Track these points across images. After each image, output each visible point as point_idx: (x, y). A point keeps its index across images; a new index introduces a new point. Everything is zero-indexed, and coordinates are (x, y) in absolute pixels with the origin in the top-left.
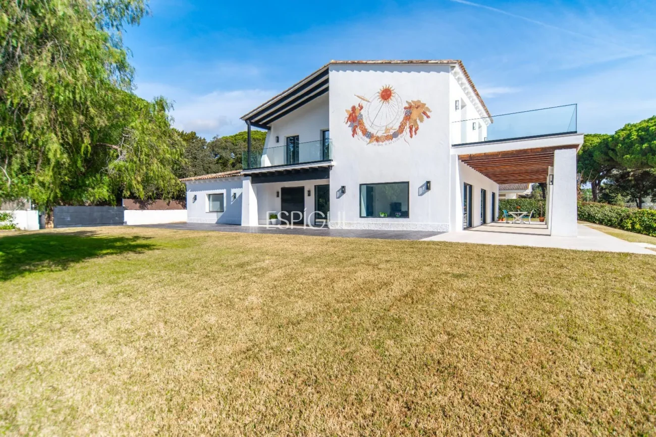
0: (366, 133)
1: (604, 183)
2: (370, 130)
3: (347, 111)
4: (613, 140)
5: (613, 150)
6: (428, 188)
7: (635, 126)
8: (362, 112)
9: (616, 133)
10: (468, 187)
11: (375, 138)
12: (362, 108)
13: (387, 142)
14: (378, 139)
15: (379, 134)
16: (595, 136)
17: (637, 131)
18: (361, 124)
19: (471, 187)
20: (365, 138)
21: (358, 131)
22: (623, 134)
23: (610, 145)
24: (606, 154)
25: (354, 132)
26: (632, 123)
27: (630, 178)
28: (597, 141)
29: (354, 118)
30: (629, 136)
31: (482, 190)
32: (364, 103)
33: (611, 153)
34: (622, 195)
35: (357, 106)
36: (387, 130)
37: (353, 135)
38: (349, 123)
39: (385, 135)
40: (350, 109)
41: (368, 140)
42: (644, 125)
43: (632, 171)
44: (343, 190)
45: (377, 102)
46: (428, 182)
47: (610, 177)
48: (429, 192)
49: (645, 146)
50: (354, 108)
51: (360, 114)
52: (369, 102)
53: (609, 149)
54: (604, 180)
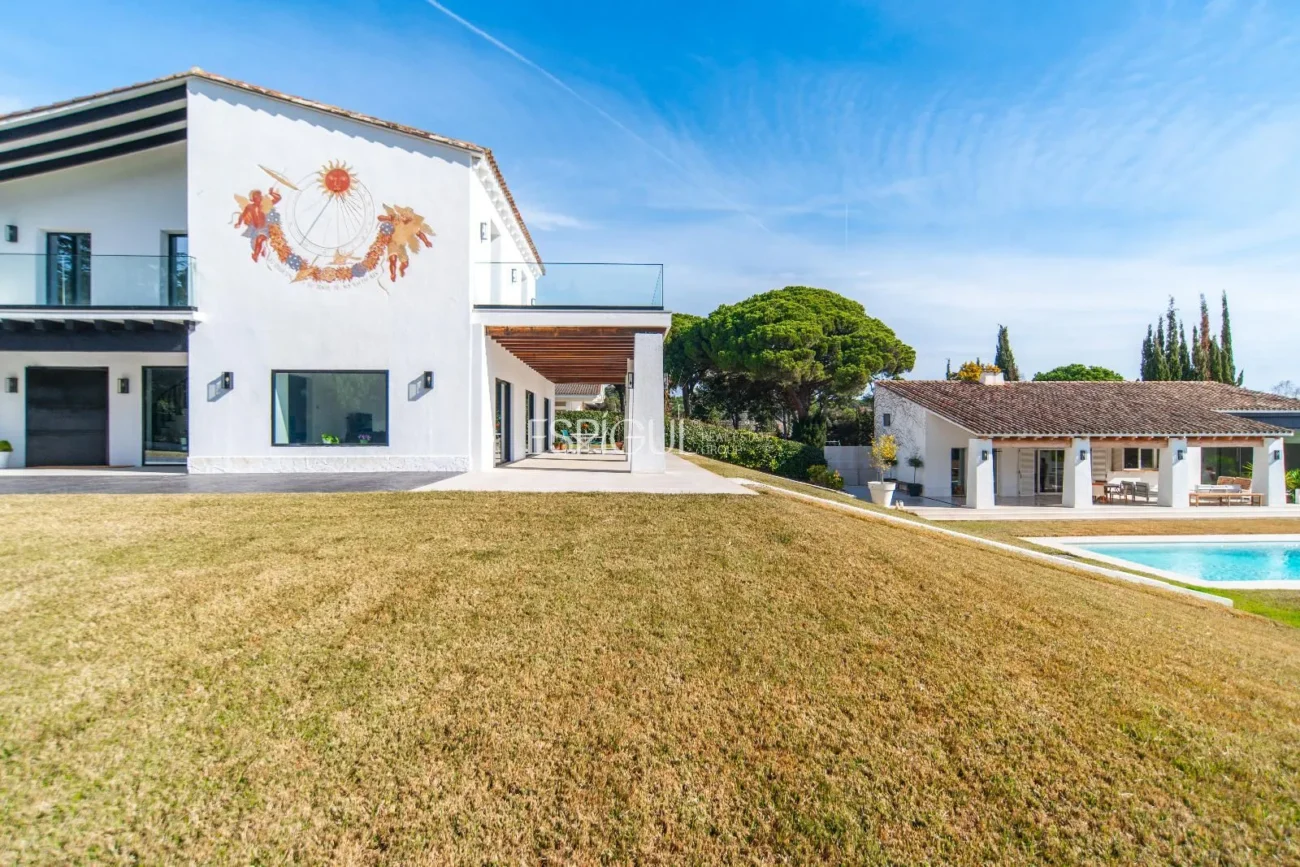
0: (286, 255)
1: (697, 389)
2: (297, 251)
3: (238, 198)
4: (706, 326)
5: (707, 341)
6: (428, 385)
7: (729, 309)
8: (279, 207)
9: (711, 316)
10: (503, 386)
11: (311, 271)
12: (277, 199)
13: (339, 283)
14: (316, 274)
15: (322, 264)
16: (686, 317)
17: (732, 317)
18: (275, 233)
19: (508, 386)
20: (286, 267)
21: (267, 245)
22: (717, 318)
23: (703, 332)
24: (700, 347)
25: (258, 249)
26: (727, 305)
27: (726, 383)
28: (688, 324)
29: (258, 218)
30: (724, 321)
31: (527, 392)
32: (283, 190)
33: (704, 344)
34: (718, 409)
35: (265, 192)
36: (339, 257)
37: (255, 258)
38: (244, 227)
39: (336, 267)
40: (247, 196)
41: (294, 273)
42: (739, 309)
43: (728, 374)
44: (227, 382)
45: (318, 193)
46: (428, 374)
47: (704, 380)
48: (431, 393)
49: (740, 339)
50: (256, 196)
51: (273, 210)
52: (296, 189)
53: (703, 339)
54: (697, 385)
